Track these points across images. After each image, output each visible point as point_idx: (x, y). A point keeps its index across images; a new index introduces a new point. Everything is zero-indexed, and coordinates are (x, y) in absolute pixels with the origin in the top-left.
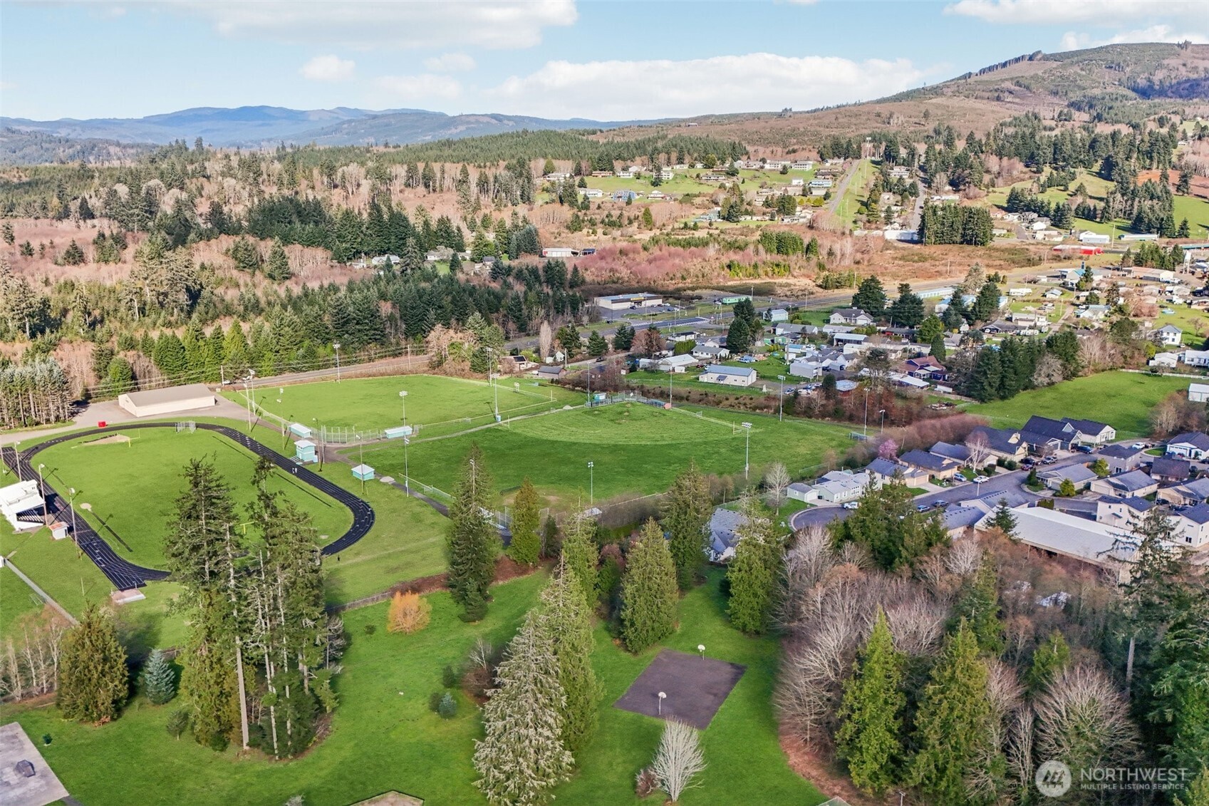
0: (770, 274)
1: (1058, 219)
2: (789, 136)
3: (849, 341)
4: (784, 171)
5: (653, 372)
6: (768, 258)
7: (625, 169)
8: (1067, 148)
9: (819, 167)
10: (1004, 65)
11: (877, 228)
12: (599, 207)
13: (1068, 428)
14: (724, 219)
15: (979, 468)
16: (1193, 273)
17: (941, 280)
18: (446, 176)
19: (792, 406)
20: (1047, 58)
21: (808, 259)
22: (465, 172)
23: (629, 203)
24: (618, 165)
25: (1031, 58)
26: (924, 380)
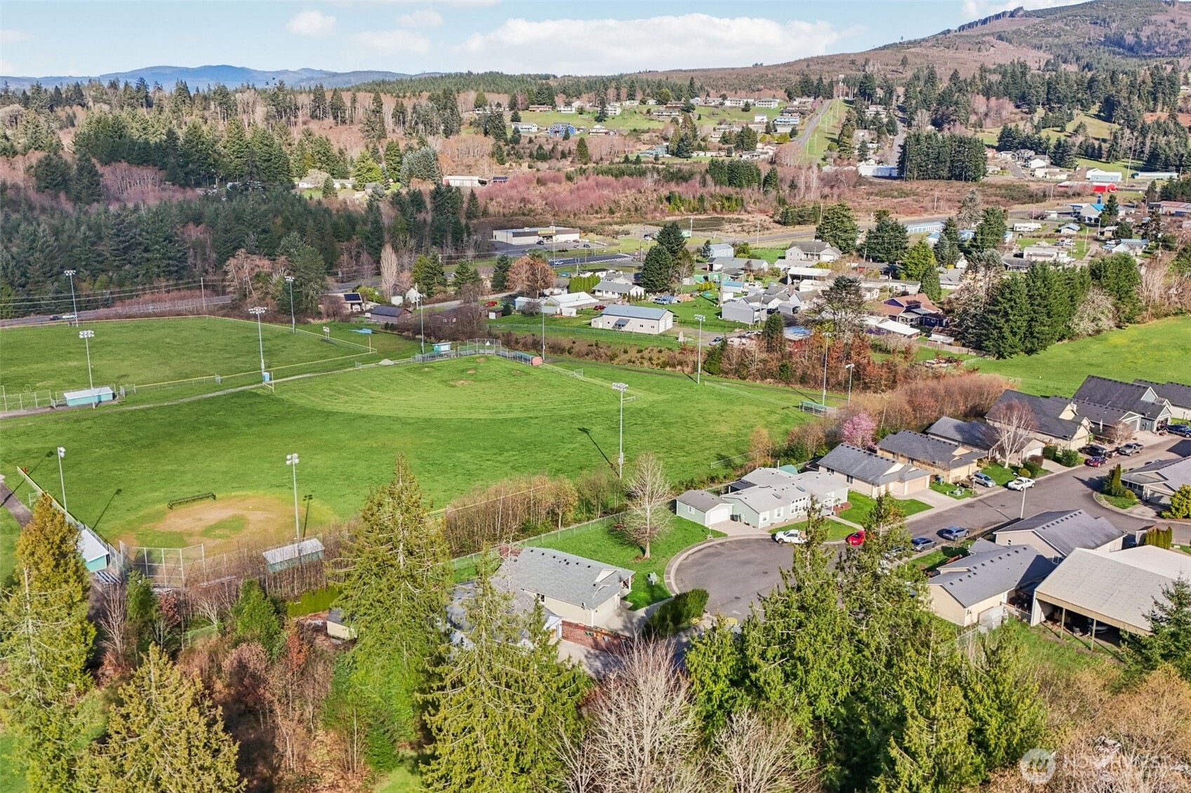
0: (719, 209)
1: (1060, 157)
2: (756, 82)
3: (809, 278)
4: (746, 108)
5: (531, 314)
6: (718, 190)
7: (568, 104)
8: (1062, 87)
9: (786, 104)
10: (984, 22)
11: (849, 164)
12: (530, 142)
13: (1149, 396)
14: (673, 154)
15: (1014, 463)
17: (926, 216)
18: (358, 105)
19: (717, 361)
20: (1028, 14)
21: (766, 192)
22: (379, 101)
23: (566, 137)
24: (560, 99)
25: (1012, 14)
26: (912, 326)
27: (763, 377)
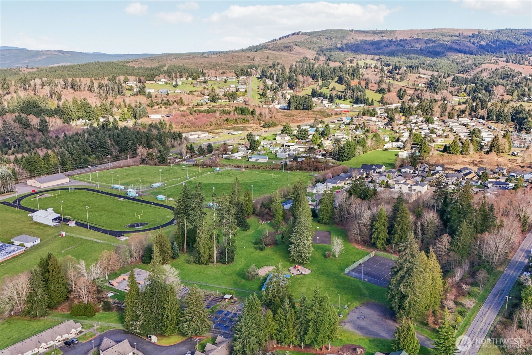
0: (242, 123)
1: (331, 100)
2: (215, 65)
3: (290, 145)
4: (226, 81)
5: (230, 159)
6: (239, 116)
7: (159, 80)
9: (238, 80)
10: (288, 36)
11: (271, 104)
12: (156, 97)
13: (374, 167)
14: (210, 101)
16: (381, 118)
18: (82, 84)
19: (285, 167)
20: (304, 34)
21: (254, 117)
22: (92, 82)
23: (168, 95)
25: (298, 34)
26: (322, 156)
27: (296, 170)
